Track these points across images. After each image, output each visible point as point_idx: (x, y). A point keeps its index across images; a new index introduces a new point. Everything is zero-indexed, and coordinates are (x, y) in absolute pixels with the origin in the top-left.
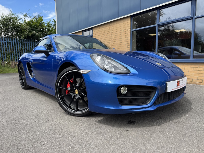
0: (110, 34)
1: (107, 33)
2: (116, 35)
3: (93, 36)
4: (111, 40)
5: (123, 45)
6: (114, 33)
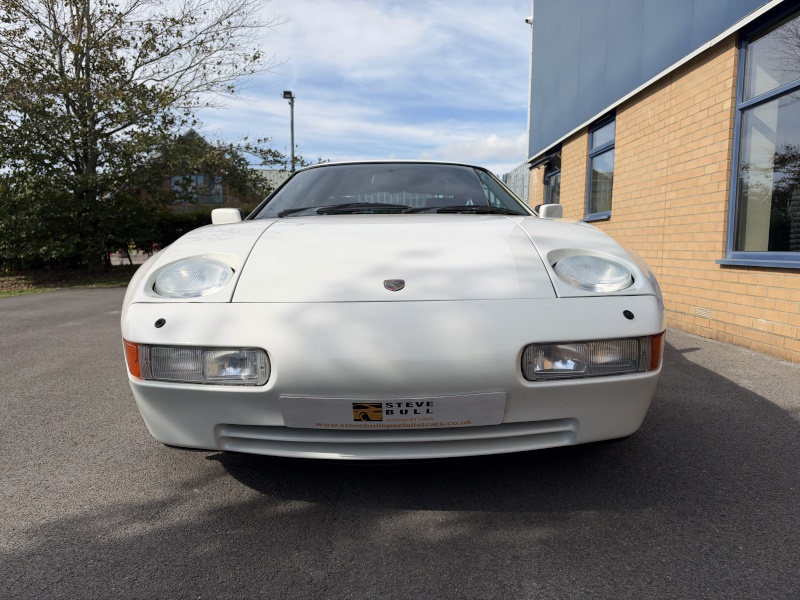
0: (665, 130)
1: (657, 127)
3: (616, 146)
4: (665, 157)
5: (702, 181)
6: (677, 125)
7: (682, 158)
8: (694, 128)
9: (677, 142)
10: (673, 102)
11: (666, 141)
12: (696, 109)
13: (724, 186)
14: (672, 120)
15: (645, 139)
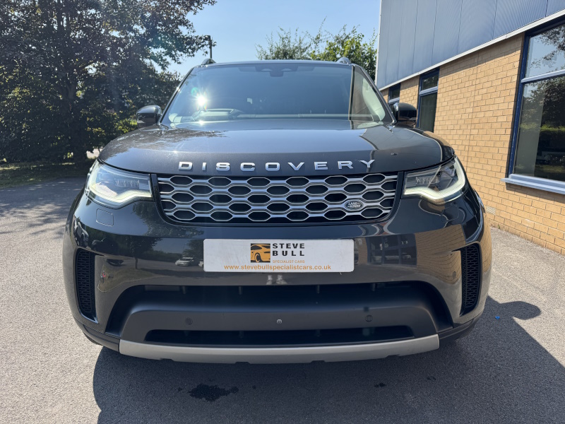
0: (473, 88)
2: (485, 91)
4: (472, 105)
5: (495, 125)
6: (480, 86)
7: (484, 108)
9: (480, 97)
12: (494, 77)
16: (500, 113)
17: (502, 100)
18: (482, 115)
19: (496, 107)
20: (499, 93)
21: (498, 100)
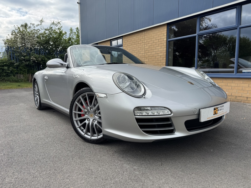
0: (143, 44)
1: (139, 42)
3: (123, 46)
6: (148, 43)
7: (150, 51)
8: (154, 44)
9: (148, 47)
10: (146, 37)
11: (144, 46)
12: (154, 39)
13: (165, 59)
14: (146, 41)
15: (135, 45)
16: (159, 52)
17: (160, 47)
18: (150, 53)
19: (157, 50)
20: (158, 45)
21: (157, 48)
